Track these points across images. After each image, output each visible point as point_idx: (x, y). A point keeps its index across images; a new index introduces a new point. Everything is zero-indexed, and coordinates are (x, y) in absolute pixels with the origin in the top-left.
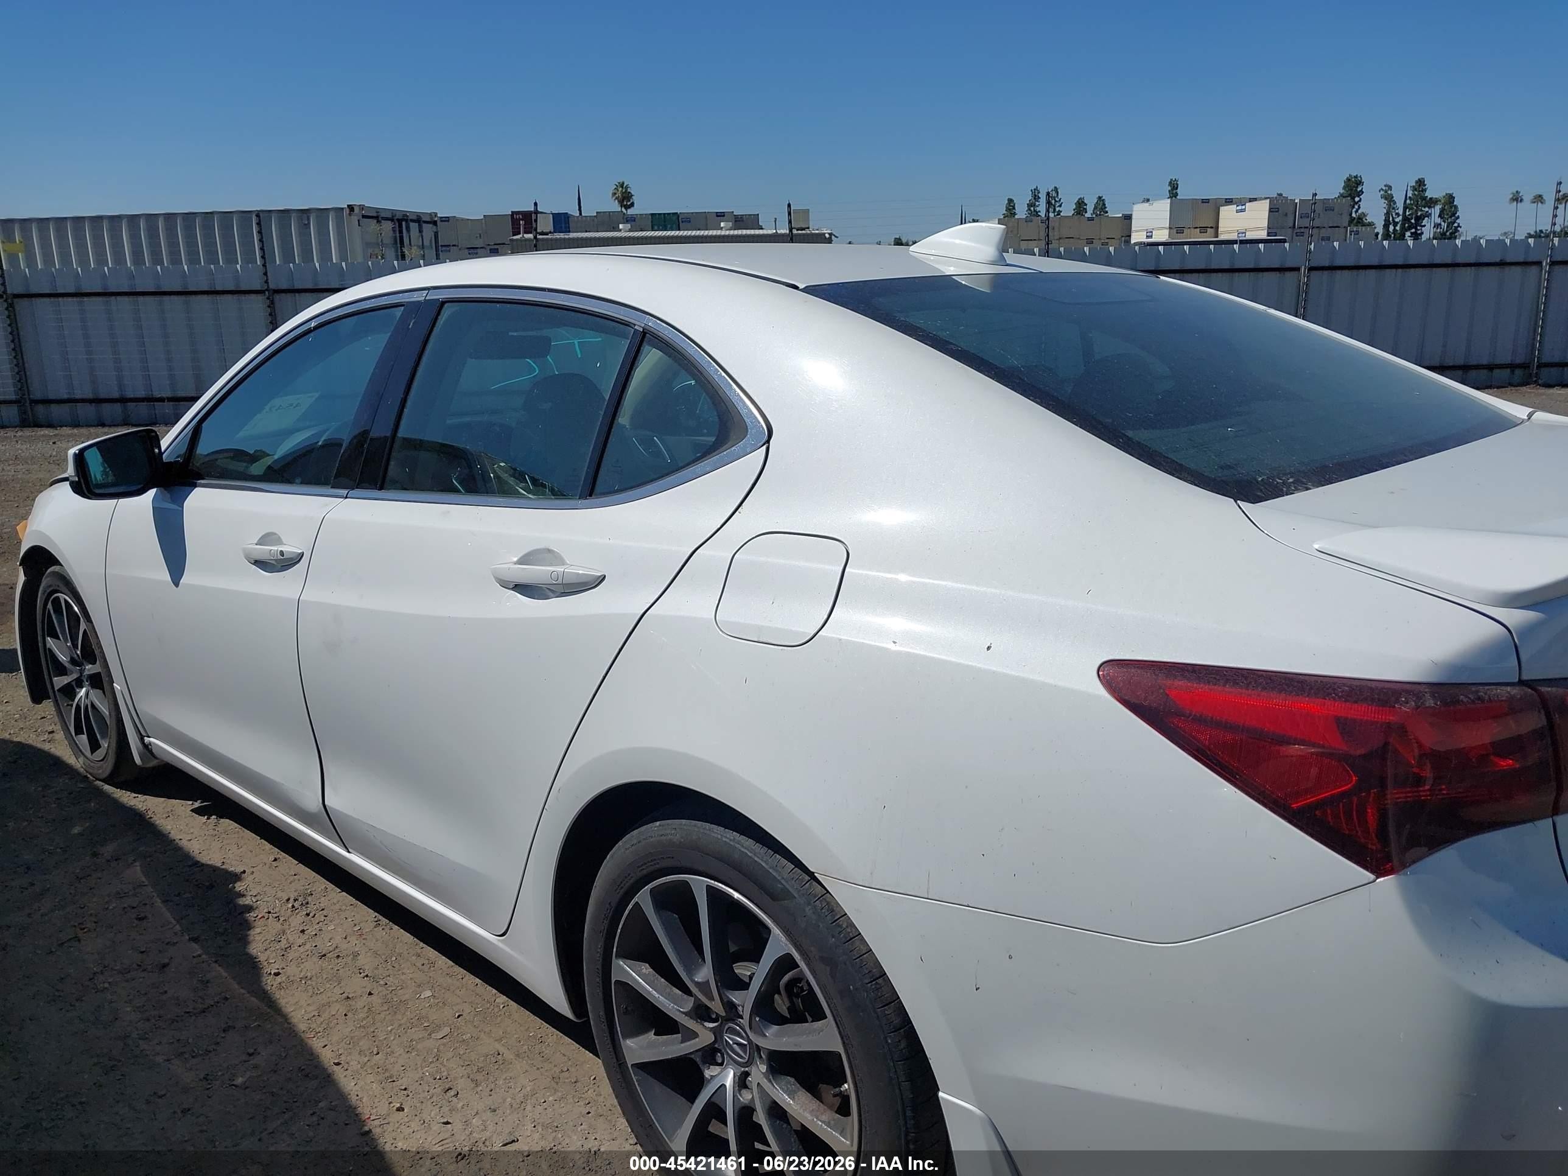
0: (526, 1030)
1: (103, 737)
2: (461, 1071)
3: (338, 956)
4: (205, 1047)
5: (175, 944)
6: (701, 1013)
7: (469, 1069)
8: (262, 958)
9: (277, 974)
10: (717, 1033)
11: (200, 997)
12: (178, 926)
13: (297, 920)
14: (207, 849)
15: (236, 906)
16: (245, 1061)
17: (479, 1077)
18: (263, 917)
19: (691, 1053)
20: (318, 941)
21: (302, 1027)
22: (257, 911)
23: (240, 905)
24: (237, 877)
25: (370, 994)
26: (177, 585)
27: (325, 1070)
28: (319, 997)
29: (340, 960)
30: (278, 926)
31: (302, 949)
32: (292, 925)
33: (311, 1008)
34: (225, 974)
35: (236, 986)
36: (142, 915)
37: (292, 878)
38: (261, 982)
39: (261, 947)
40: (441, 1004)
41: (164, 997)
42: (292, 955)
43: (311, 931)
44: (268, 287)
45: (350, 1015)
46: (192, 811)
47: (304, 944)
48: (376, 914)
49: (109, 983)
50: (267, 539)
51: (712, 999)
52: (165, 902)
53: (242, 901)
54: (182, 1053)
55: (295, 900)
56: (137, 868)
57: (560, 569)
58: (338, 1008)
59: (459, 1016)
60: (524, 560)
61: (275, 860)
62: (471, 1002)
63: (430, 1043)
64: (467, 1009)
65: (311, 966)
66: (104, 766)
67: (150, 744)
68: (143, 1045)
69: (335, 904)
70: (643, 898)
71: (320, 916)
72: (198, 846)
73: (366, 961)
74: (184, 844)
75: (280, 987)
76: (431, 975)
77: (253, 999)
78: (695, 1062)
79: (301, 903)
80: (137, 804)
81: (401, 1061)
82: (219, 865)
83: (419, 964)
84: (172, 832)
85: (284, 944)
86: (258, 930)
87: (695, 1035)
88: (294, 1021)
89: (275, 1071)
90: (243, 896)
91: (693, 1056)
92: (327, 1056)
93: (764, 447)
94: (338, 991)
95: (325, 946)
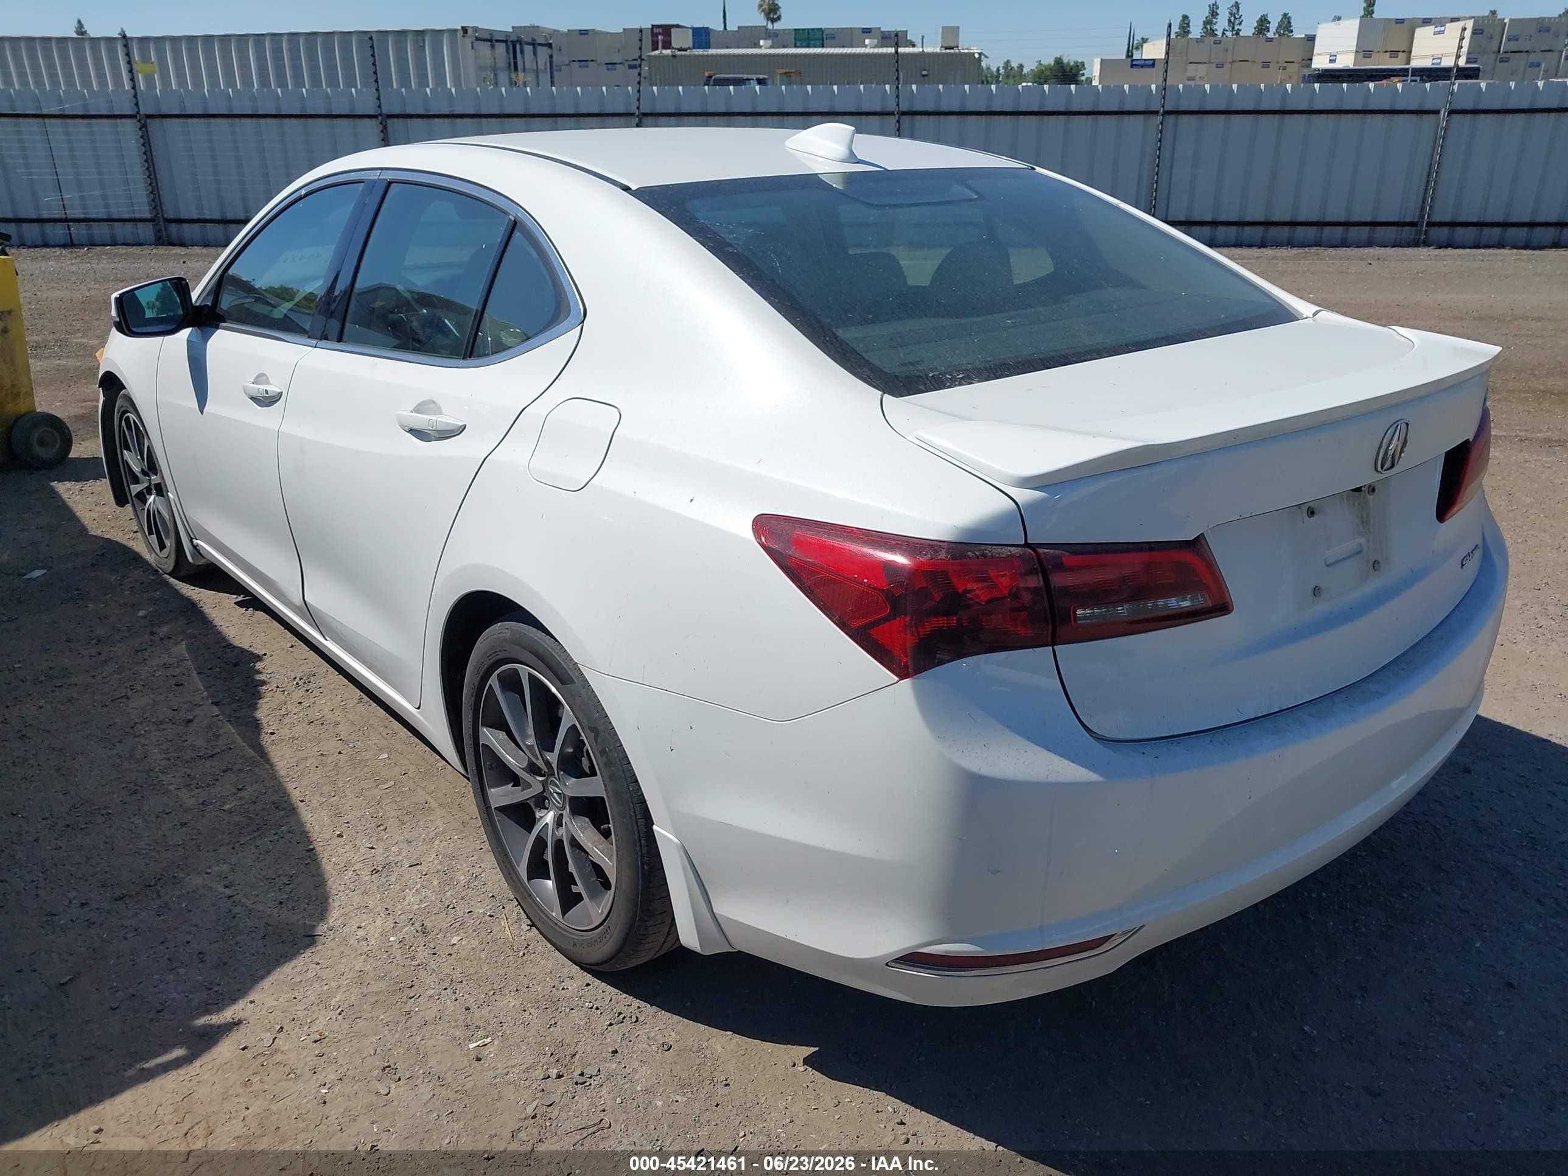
0: (454, 787)
1: (166, 538)
2: (394, 813)
3: (322, 724)
4: (207, 781)
5: (200, 705)
6: (533, 769)
7: (400, 813)
8: (264, 721)
9: (272, 734)
10: (544, 784)
11: (212, 746)
12: (205, 693)
13: (298, 695)
14: (241, 635)
15: (254, 680)
16: (234, 794)
17: (406, 818)
18: (272, 690)
19: (528, 799)
20: (310, 711)
21: (282, 773)
22: (268, 685)
23: (256, 680)
24: (259, 658)
25: (340, 753)
26: (202, 413)
27: (292, 804)
28: (300, 752)
29: (323, 726)
30: (282, 698)
31: (296, 717)
32: (293, 698)
33: (292, 760)
34: (233, 731)
35: (241, 741)
36: (180, 682)
37: (302, 662)
38: (259, 739)
39: (266, 712)
40: (393, 765)
41: (185, 744)
42: (287, 720)
43: (306, 704)
44: (381, 111)
45: (320, 767)
46: (235, 603)
47: (298, 713)
48: (362, 694)
49: (145, 731)
50: (260, 378)
51: (538, 759)
52: (199, 673)
53: (258, 677)
54: (190, 785)
55: (301, 679)
56: (183, 646)
57: (434, 418)
58: (312, 762)
59: (404, 774)
60: (418, 409)
61: (292, 646)
62: (417, 765)
63: (376, 792)
64: (412, 768)
65: (300, 730)
66: (169, 562)
67: (198, 545)
68: (162, 777)
69: (331, 684)
70: (493, 681)
71: (316, 693)
72: (233, 632)
73: (343, 729)
74: (224, 629)
75: (273, 743)
76: (392, 742)
77: (250, 750)
78: (530, 806)
79: (304, 681)
80: (193, 595)
81: (350, 803)
82: (246, 647)
83: (384, 734)
84: (216, 620)
85: (283, 711)
86: (266, 700)
87: (529, 786)
88: (277, 768)
89: (255, 803)
90: (261, 673)
91: (528, 801)
92: (295, 795)
93: (580, 326)
94: (316, 749)
95: (314, 714)
